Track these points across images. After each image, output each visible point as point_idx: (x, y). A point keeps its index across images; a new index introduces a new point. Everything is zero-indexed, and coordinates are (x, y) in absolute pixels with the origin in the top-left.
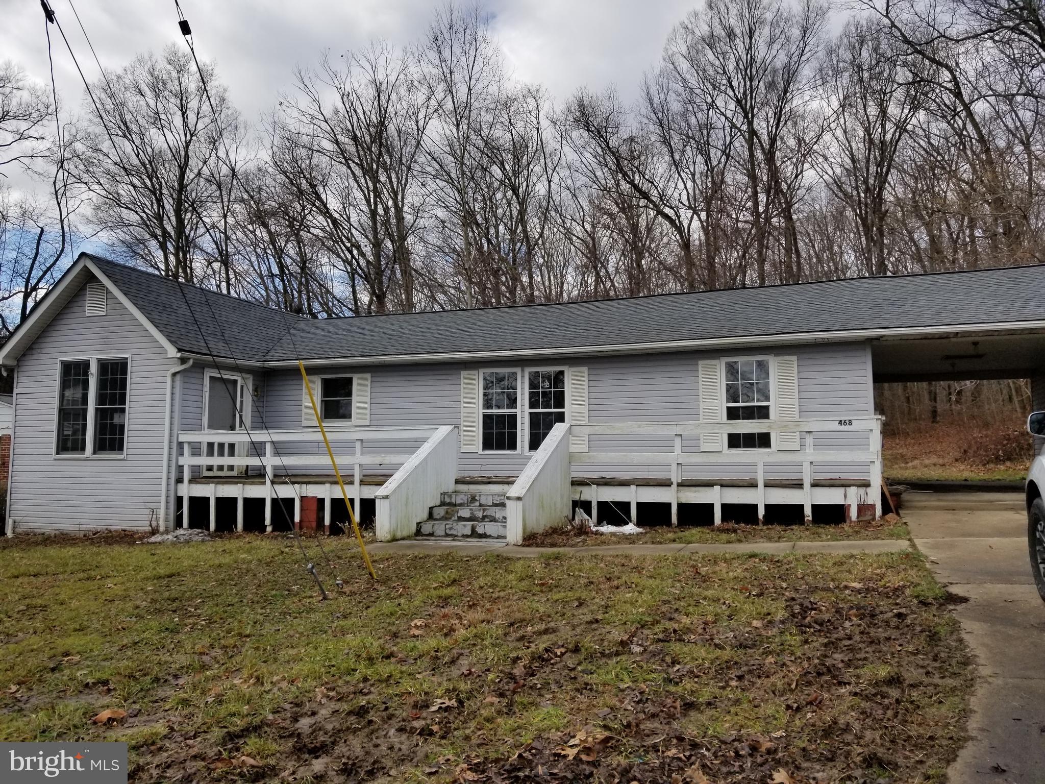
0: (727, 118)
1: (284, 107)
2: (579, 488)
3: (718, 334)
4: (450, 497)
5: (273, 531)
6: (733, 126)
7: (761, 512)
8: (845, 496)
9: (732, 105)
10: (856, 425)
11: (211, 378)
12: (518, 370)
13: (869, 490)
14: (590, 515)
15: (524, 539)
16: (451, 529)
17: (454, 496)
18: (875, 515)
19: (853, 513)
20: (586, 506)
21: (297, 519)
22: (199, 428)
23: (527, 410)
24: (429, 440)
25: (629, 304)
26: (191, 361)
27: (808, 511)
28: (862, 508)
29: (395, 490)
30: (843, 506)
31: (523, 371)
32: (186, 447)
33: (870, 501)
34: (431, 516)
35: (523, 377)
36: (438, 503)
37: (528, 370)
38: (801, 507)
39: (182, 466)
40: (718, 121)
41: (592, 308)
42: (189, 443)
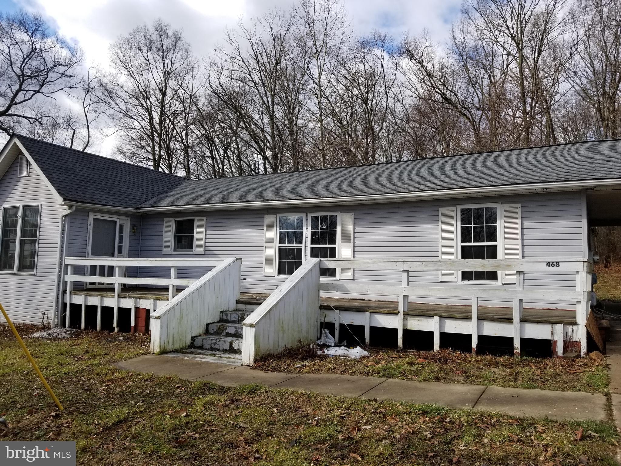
0: (504, 49)
1: (217, 53)
2: (327, 312)
3: (454, 186)
4: (227, 315)
5: (119, 331)
6: (509, 53)
7: (475, 342)
8: (552, 332)
9: (509, 40)
10: (563, 267)
11: (94, 219)
12: (304, 215)
13: (575, 328)
14: (333, 335)
15: (256, 361)
16: (215, 343)
17: (229, 315)
18: (580, 352)
19: (560, 349)
20: (330, 326)
21: (133, 324)
22: (84, 255)
23: (309, 245)
24: (213, 270)
25: (399, 166)
26: (74, 208)
27: (517, 344)
28: (569, 344)
29: (167, 312)
30: (550, 341)
31: (307, 216)
32: (69, 268)
33: (576, 339)
34: (207, 331)
35: (307, 220)
36: (217, 319)
37: (311, 215)
38: (511, 340)
39: (66, 282)
40: (499, 50)
41: (373, 169)
42: (71, 265)
